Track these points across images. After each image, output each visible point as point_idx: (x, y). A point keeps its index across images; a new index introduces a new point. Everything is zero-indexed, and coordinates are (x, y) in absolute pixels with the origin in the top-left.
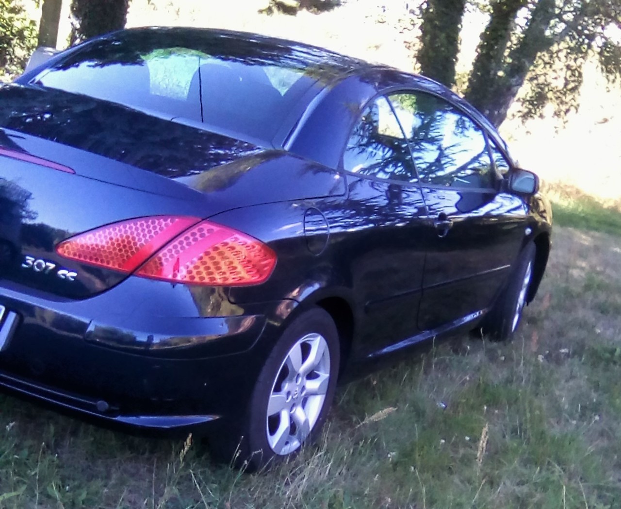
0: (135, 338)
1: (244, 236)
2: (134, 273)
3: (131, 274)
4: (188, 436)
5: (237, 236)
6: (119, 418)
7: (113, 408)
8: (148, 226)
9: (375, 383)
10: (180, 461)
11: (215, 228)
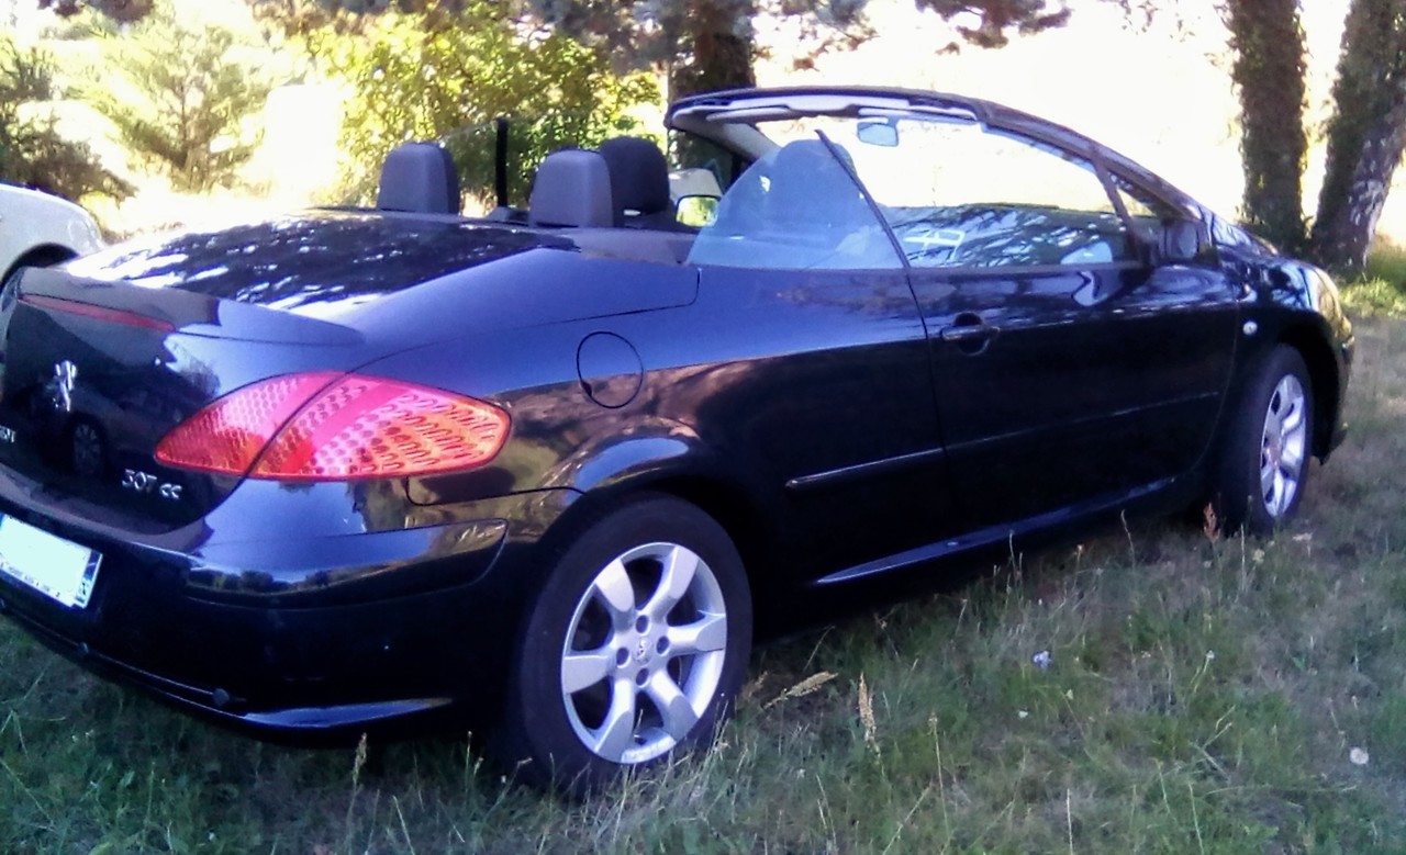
0: (271, 579)
1: (444, 395)
2: (251, 474)
3: (246, 475)
4: (361, 738)
5: (415, 392)
6: (250, 717)
7: (238, 699)
8: (263, 396)
9: (884, 625)
10: (352, 782)
11: (370, 385)
